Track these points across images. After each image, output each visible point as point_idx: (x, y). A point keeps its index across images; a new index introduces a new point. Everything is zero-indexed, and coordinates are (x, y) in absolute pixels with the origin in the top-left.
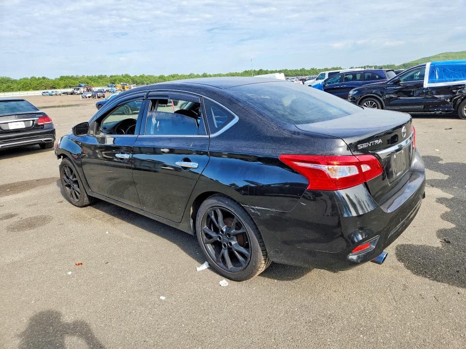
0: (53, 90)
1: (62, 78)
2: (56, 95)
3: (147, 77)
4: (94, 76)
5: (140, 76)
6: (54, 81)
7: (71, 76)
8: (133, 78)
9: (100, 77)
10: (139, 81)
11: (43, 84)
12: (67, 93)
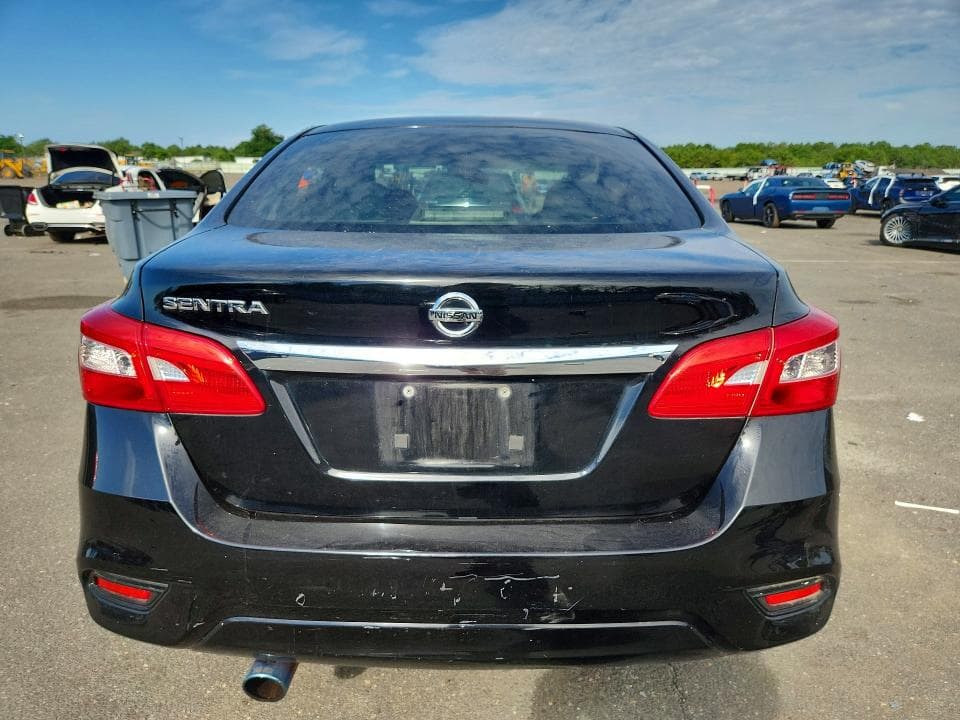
0: (713, 170)
1: (740, 147)
2: (713, 179)
3: (934, 151)
4: (805, 144)
5: (916, 148)
6: (721, 153)
7: (757, 143)
8: (897, 150)
9: (818, 147)
10: (908, 159)
11: (700, 158)
12: (733, 178)
